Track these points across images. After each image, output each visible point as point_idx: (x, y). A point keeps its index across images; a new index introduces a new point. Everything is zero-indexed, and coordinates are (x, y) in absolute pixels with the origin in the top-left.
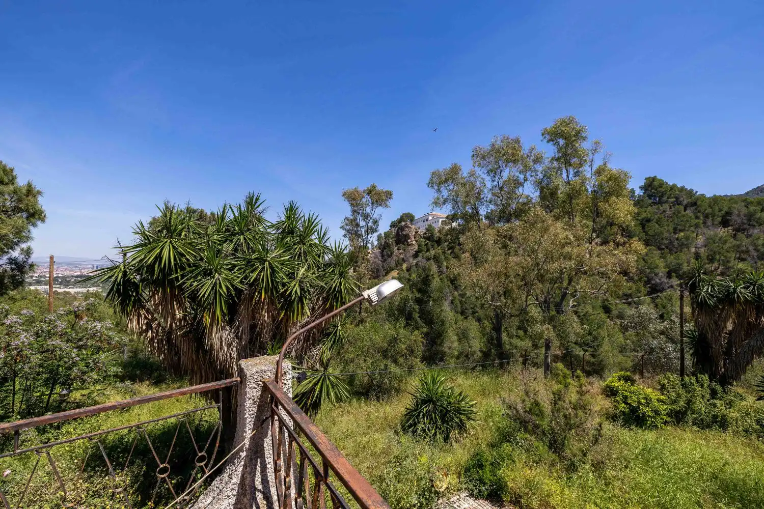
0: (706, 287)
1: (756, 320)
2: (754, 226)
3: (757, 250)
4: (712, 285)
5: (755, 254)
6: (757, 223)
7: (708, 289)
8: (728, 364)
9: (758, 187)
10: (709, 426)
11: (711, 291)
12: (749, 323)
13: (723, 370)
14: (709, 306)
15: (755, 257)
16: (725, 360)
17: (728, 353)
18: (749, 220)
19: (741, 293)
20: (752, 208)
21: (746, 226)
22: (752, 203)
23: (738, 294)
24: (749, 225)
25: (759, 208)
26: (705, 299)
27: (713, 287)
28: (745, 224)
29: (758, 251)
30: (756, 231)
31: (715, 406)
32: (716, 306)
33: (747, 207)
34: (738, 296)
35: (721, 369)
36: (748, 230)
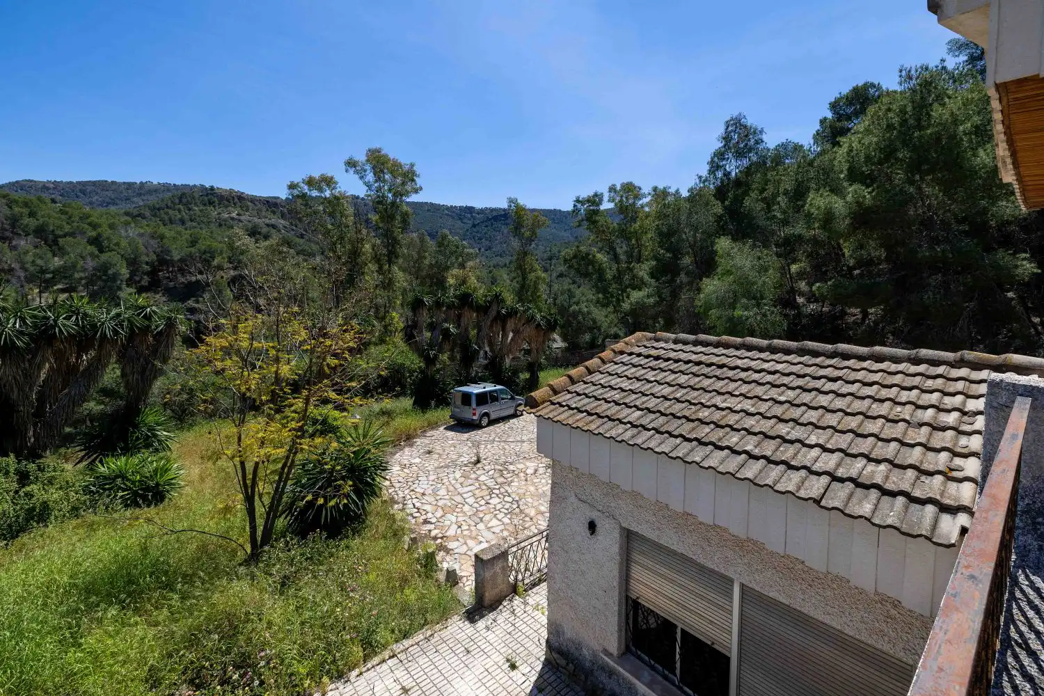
0: (12, 321)
1: (77, 359)
2: (20, 235)
3: (24, 268)
4: (20, 317)
5: (22, 274)
6: (24, 231)
7: (15, 323)
8: (40, 429)
9: (17, 182)
10: (23, 529)
11: (20, 326)
12: (68, 364)
13: (32, 440)
14: (18, 348)
15: (22, 279)
16: (35, 425)
17: (39, 413)
18: (13, 226)
19: (64, 325)
20: (16, 209)
21: (8, 234)
22: (16, 202)
23: (59, 327)
24: (12, 232)
25: (25, 211)
26: (11, 340)
27: (23, 320)
28: (6, 230)
29: (26, 270)
30: (23, 243)
31: (29, 495)
32: (28, 349)
33: (11, 208)
34: (60, 330)
35: (30, 439)
36: (10, 240)
